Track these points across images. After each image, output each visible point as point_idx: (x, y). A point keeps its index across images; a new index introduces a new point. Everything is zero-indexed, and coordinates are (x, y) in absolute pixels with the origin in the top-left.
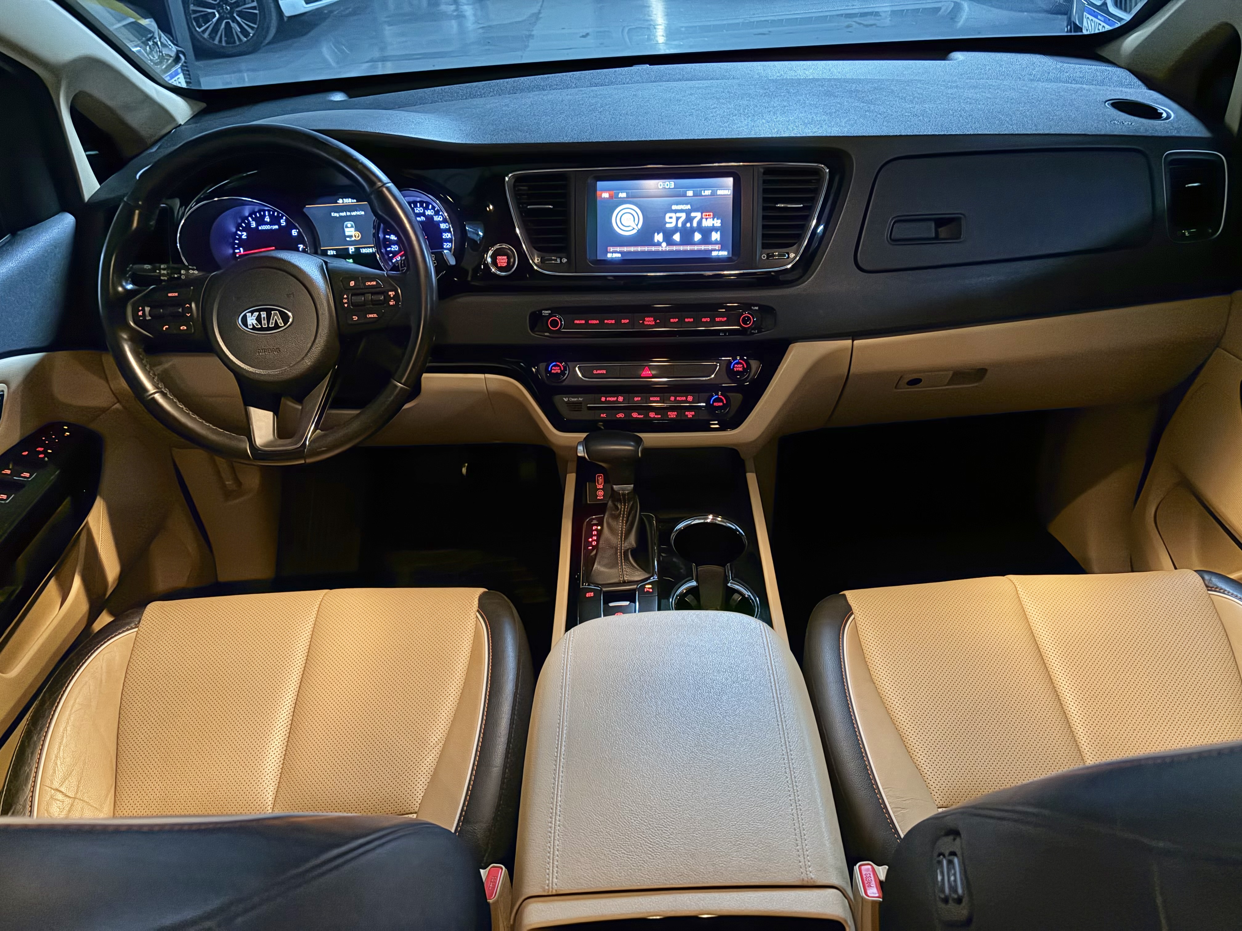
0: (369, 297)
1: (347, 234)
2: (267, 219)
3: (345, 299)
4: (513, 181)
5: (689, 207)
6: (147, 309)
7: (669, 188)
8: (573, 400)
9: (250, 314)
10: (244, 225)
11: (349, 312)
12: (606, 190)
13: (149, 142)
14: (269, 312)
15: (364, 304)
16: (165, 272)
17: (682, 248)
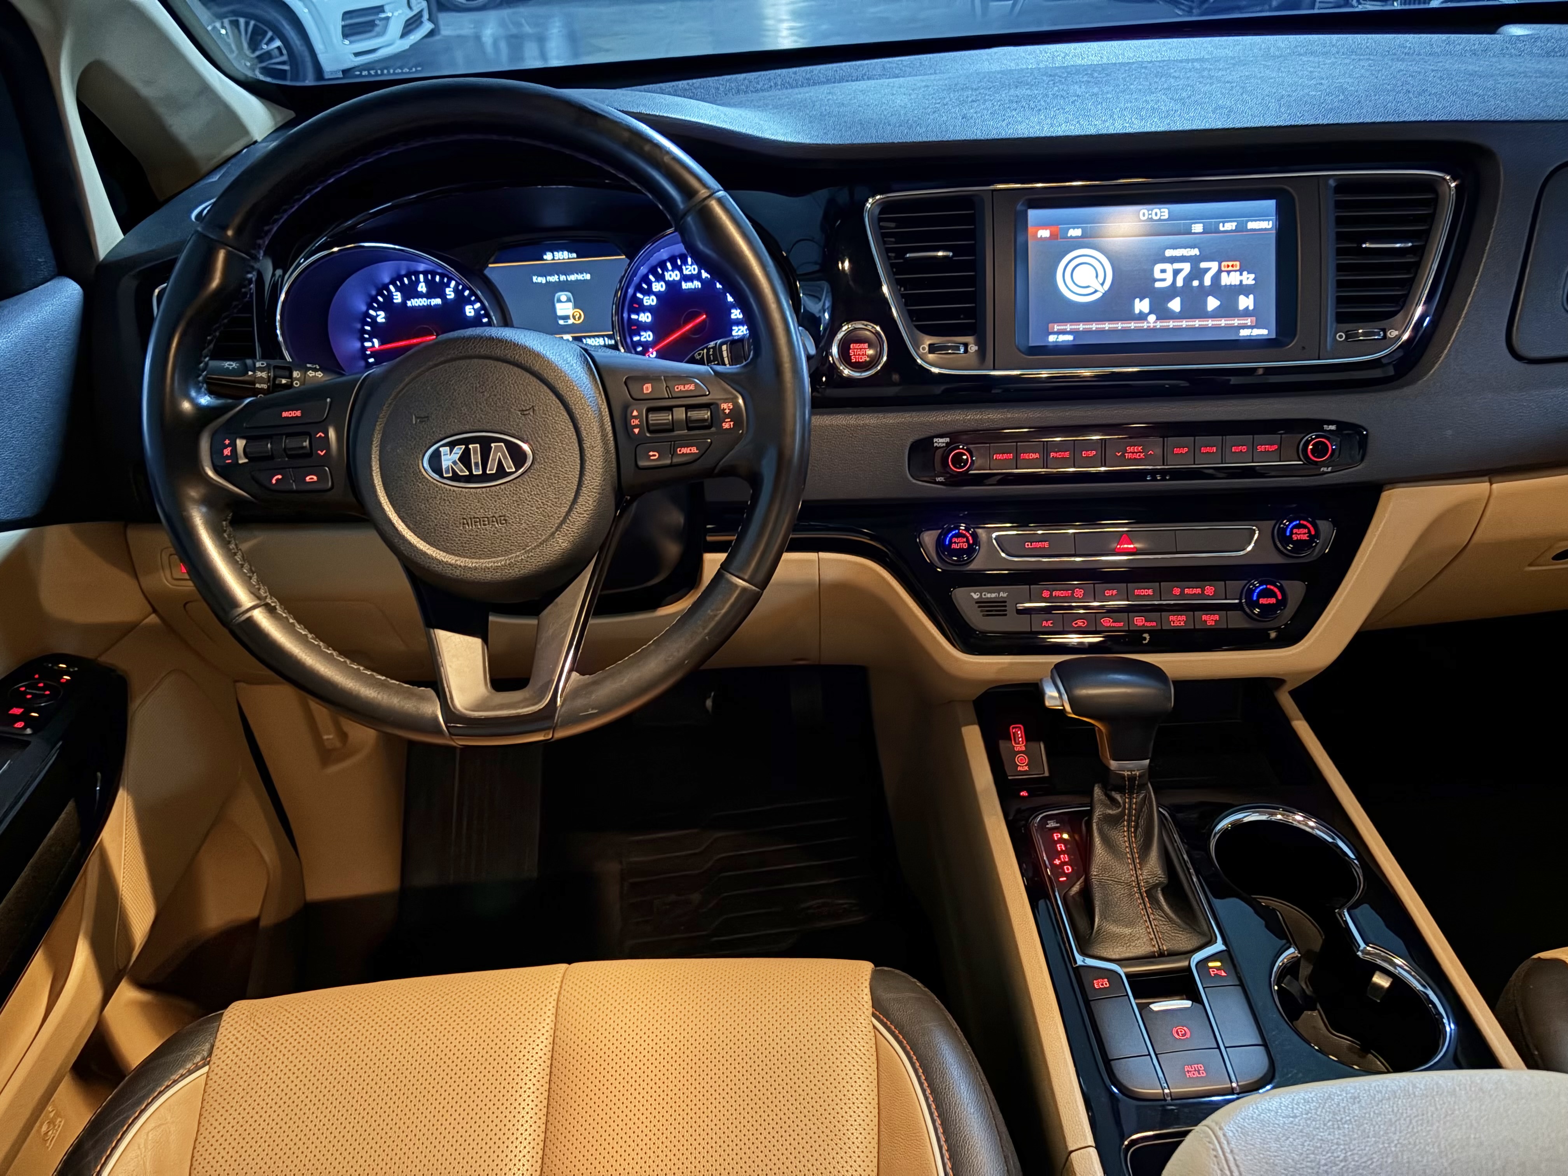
0: (680, 414)
1: (560, 313)
2: (422, 288)
3: (635, 417)
4: (877, 211)
5: (1196, 252)
6: (240, 443)
7: (1160, 220)
8: (989, 595)
9: (448, 449)
10: (380, 299)
11: (639, 444)
12: (1044, 226)
13: (205, 169)
14: (485, 445)
15: (671, 427)
16: (264, 375)
17: (1184, 323)
